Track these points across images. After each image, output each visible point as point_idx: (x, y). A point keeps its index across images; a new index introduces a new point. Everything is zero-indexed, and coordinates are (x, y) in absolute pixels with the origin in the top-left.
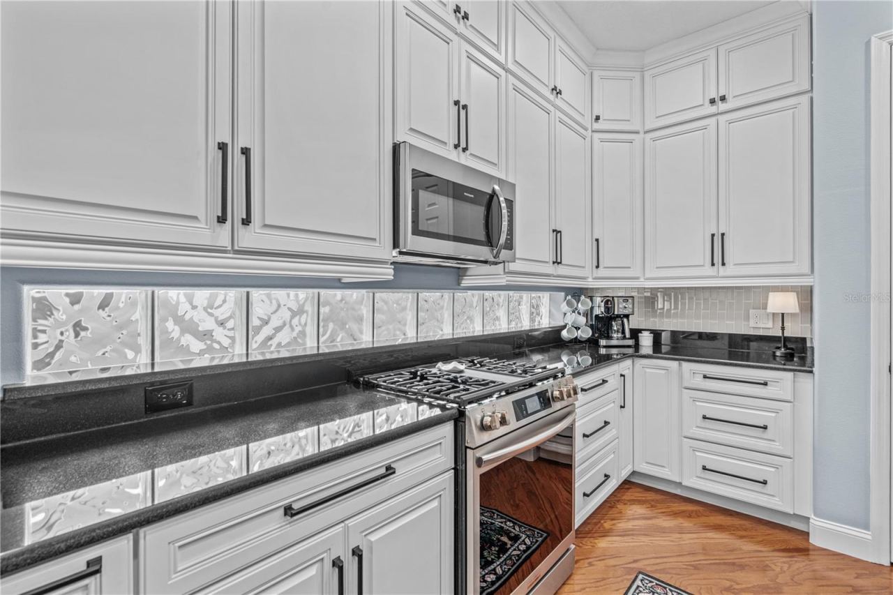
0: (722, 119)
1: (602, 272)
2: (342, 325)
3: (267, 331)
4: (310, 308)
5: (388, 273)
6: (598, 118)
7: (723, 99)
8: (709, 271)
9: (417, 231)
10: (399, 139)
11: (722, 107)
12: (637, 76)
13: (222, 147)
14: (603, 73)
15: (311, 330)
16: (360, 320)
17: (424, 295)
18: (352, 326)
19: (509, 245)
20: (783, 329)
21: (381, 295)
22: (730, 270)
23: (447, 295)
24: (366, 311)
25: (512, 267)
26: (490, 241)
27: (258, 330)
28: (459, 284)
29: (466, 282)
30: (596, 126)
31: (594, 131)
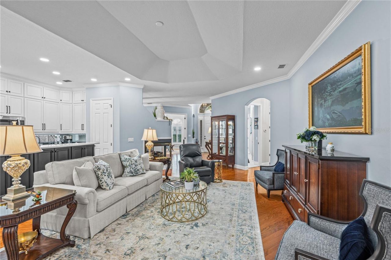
0: (83, 104)
1: (62, 131)
6: (61, 100)
7: (83, 100)
14: (62, 91)
31: (61, 103)
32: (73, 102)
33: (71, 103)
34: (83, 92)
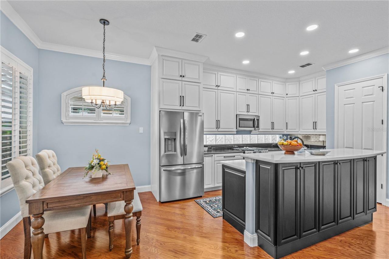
0: (316, 95)
1: (288, 130)
2: (229, 140)
3: (218, 141)
4: (224, 138)
5: (235, 133)
6: (287, 94)
7: (316, 90)
8: (313, 130)
9: (239, 127)
10: (237, 114)
11: (316, 92)
12: (298, 83)
13: (217, 121)
14: (288, 83)
15: (224, 141)
16: (232, 140)
17: (243, 135)
18: (230, 141)
19: (258, 127)
20: (323, 144)
21: (235, 135)
22: (317, 130)
23: (249, 135)
24: (233, 138)
25: (259, 131)
26: (254, 127)
27: (217, 140)
28: (250, 133)
29: (252, 133)
30: (287, 96)
31: (286, 97)
32: (301, 95)
33: (298, 96)
34: (316, 79)
